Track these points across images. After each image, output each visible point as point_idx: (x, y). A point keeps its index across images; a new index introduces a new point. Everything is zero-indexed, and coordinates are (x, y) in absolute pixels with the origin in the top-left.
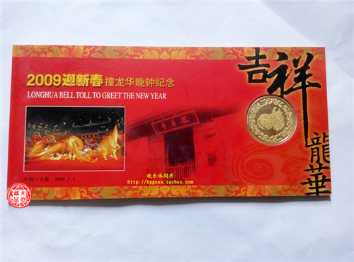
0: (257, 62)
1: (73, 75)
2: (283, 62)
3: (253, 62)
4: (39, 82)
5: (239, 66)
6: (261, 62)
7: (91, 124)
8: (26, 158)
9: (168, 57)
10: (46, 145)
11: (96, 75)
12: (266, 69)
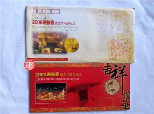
0: (108, 68)
1: (50, 73)
2: (116, 68)
3: (107, 68)
4: (39, 75)
5: (102, 69)
6: (109, 68)
7: (56, 88)
8: (36, 99)
9: (80, 66)
10: (42, 95)
11: (57, 73)
12: (111, 70)
